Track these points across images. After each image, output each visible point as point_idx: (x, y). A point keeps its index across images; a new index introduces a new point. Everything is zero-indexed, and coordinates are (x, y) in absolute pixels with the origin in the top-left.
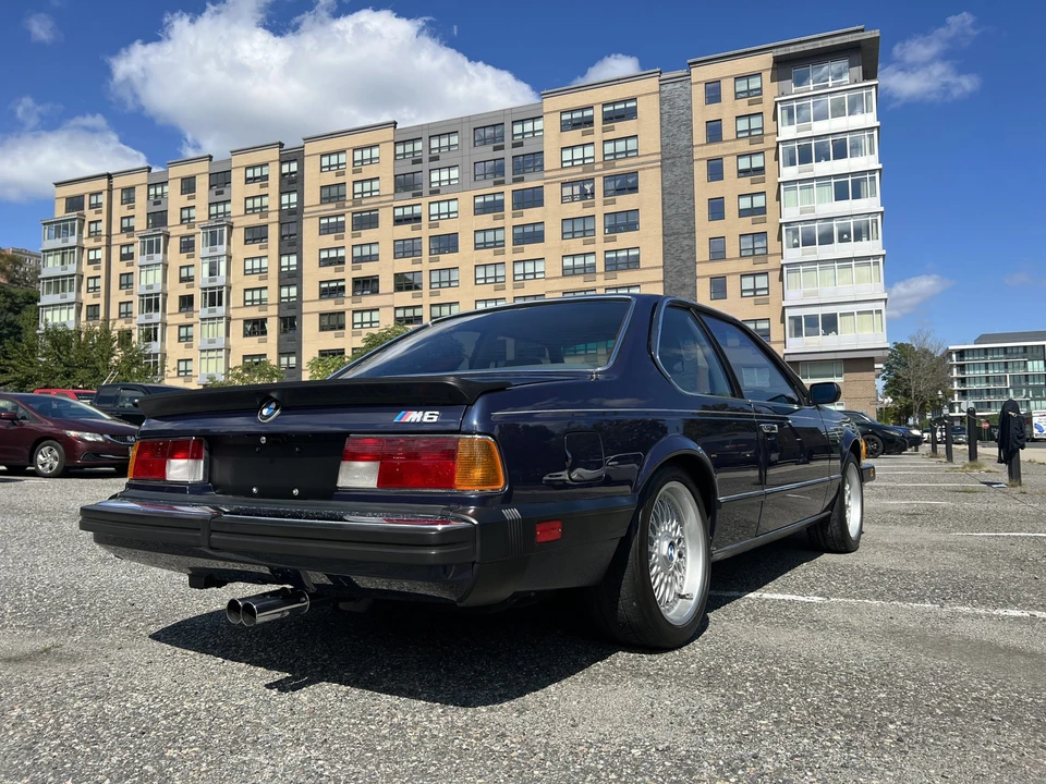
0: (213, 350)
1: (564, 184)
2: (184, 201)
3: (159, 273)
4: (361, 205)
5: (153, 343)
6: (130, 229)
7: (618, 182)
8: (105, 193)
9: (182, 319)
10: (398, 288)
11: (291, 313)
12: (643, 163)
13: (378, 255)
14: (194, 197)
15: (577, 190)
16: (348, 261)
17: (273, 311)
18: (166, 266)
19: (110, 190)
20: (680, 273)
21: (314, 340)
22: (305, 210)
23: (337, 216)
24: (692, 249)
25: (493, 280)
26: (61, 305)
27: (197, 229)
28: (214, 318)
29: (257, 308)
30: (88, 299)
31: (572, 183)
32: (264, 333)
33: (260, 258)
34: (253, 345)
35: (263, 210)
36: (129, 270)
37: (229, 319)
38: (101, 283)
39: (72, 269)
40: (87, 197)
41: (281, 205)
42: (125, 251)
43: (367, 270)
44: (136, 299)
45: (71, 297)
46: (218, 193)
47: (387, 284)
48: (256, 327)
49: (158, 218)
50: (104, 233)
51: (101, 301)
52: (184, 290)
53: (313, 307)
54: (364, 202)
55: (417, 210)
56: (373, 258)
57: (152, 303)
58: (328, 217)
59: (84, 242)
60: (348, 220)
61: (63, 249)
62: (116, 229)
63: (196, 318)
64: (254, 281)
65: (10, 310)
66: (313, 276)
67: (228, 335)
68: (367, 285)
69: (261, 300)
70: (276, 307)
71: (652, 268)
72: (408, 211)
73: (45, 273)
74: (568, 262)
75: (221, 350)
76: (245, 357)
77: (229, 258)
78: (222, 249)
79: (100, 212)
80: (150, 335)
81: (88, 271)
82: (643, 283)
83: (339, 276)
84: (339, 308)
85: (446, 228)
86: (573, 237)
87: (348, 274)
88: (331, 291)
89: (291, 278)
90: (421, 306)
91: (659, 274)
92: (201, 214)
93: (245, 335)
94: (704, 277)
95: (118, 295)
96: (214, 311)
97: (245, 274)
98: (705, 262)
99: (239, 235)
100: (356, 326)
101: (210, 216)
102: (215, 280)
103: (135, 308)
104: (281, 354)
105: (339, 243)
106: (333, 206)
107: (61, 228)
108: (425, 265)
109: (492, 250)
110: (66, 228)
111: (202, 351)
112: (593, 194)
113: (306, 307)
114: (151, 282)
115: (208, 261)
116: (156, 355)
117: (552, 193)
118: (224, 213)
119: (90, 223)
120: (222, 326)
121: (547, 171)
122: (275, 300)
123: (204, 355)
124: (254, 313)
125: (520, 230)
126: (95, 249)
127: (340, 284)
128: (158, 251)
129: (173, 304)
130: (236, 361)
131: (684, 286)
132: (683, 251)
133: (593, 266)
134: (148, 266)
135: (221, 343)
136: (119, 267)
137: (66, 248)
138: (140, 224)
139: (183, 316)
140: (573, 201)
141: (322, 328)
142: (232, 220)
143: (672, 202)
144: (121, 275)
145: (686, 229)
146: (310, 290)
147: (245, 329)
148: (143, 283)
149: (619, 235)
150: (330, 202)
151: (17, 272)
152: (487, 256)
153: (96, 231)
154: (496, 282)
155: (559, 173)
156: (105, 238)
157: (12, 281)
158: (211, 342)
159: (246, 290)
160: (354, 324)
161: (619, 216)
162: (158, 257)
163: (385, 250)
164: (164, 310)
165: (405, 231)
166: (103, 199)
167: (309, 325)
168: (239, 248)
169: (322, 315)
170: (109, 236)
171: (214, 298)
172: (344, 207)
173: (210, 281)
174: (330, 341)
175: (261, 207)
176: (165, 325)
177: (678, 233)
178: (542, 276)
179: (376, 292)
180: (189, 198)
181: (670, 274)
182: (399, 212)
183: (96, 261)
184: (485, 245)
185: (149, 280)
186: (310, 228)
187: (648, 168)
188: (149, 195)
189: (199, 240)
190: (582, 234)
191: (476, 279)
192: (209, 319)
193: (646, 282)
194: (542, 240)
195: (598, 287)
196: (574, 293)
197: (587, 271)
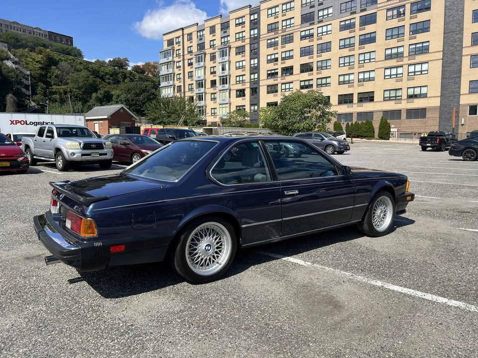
0: (224, 104)
1: (388, 10)
2: (211, 37)
3: (203, 70)
4: (286, 32)
5: (201, 101)
6: (190, 52)
7: (419, 5)
8: (181, 37)
9: (212, 90)
10: (302, 71)
11: (255, 86)
13: (293, 56)
14: (215, 35)
15: (395, 12)
16: (280, 59)
17: (248, 85)
18: (205, 67)
19: (183, 35)
20: (453, 54)
21: (265, 98)
22: (261, 37)
23: (275, 38)
24: (461, 40)
25: (348, 64)
26: (168, 86)
27: (217, 50)
28: (224, 90)
29: (241, 84)
30: (177, 83)
31: (392, 9)
32: (244, 96)
33: (242, 61)
34: (239, 101)
35: (243, 39)
36: (191, 70)
37: (230, 90)
38: (181, 76)
39: (171, 71)
40: (175, 39)
41: (251, 35)
42: (189, 62)
43: (288, 63)
44: (194, 82)
45: (171, 83)
46: (225, 32)
47: (297, 69)
48: (241, 93)
49: (201, 46)
50: (182, 54)
51: (182, 84)
52: (212, 78)
53: (265, 82)
54: (287, 30)
55: (312, 31)
56: (291, 57)
57: (200, 84)
58: (271, 39)
59: (175, 59)
60: (279, 40)
61: (167, 62)
62: (186, 52)
63: (217, 90)
64: (240, 72)
65: (153, 88)
66: (265, 68)
67: (230, 97)
68: (288, 70)
69: (243, 81)
70: (249, 83)
71: (436, 52)
72: (307, 33)
73: (162, 73)
74: (388, 52)
75: (227, 104)
76: (237, 107)
77: (230, 62)
78: (226, 58)
79: (180, 45)
80: (200, 98)
81: (177, 71)
82: (430, 61)
83: (275, 67)
84: (276, 82)
85: (325, 39)
86: (392, 38)
87: (279, 66)
88: (272, 75)
89: (255, 70)
90: (312, 80)
91: (440, 55)
92: (218, 43)
93: (237, 97)
94: (467, 55)
95: (188, 81)
96: (224, 87)
97: (236, 69)
98: (468, 47)
99: (233, 51)
100: (283, 91)
101: (222, 43)
102: (224, 73)
103: (194, 86)
104: (251, 105)
105: (276, 51)
106: (273, 33)
107: (166, 54)
108: (314, 59)
109: (348, 49)
110: (168, 53)
111: (220, 104)
112: (404, 13)
113: (261, 83)
114: (200, 75)
115: (221, 64)
116: (203, 106)
117: (381, 16)
118: (227, 41)
119: (177, 50)
120: (227, 93)
121: (379, 4)
122: (248, 80)
123: (221, 106)
124: (240, 87)
125: (363, 37)
126: (179, 62)
127: (276, 71)
128: (202, 61)
129: (208, 84)
130: (233, 109)
131: (455, 61)
132: (456, 41)
133: (402, 53)
134: (198, 68)
135: (227, 101)
136: (188, 69)
137: (168, 62)
138: (195, 49)
139: (212, 89)
140: (393, 19)
141: (268, 93)
142: (230, 44)
143: (450, 14)
144: (189, 72)
145: (458, 29)
146: (263, 74)
147: (237, 94)
148: (197, 76)
149: (418, 35)
150: (272, 32)
151: (155, 71)
152: (346, 52)
153: (179, 54)
154: (349, 65)
155: (386, 4)
156: (182, 57)
157: (154, 76)
158: (224, 100)
159: (237, 76)
160: (282, 90)
161: (418, 24)
162: (202, 64)
163: (296, 53)
164: (205, 87)
165: (306, 43)
166: (180, 39)
167: (263, 91)
168: (234, 57)
169: (268, 86)
170: (183, 56)
171: (224, 81)
172: (278, 34)
173: (222, 73)
174: (272, 98)
175: (242, 37)
176: (206, 93)
177: (453, 32)
178: (374, 60)
179: (292, 74)
180: (213, 36)
181: (447, 55)
182: (303, 34)
183: (179, 67)
184: (345, 47)
185: (199, 74)
186: (263, 44)
188: (197, 36)
189: (217, 54)
190: (397, 36)
191: (339, 64)
192: (222, 90)
193: (432, 60)
194: (375, 41)
195: (405, 64)
196: (391, 68)
197: (399, 56)
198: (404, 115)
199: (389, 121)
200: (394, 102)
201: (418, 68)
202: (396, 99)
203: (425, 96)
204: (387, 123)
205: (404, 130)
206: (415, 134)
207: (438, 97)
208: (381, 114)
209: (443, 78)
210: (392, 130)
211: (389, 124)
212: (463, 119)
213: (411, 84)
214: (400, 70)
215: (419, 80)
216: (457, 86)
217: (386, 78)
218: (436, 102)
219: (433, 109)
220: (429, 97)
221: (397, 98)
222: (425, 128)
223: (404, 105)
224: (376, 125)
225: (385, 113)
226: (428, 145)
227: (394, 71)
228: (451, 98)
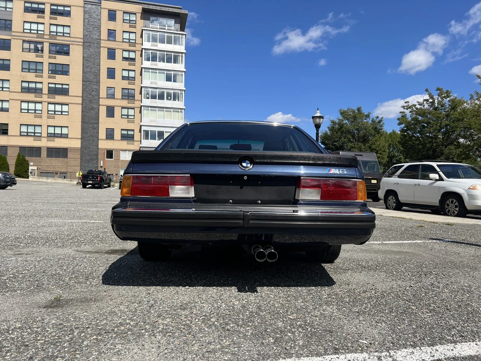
1: (24, 41)
7: (58, 48)
12: (73, 41)
15: (32, 46)
20: (91, 101)
24: (98, 91)
31: (30, 42)
71: (76, 96)
74: (25, 85)
82: (70, 103)
86: (29, 72)
91: (80, 100)
94: (103, 105)
112: (42, 51)
117: (16, 45)
121: (14, 32)
131: (92, 108)
132: (93, 91)
133: (41, 90)
140: (30, 52)
143: (88, 65)
145: (95, 80)
149: (57, 76)
155: (21, 34)
161: (57, 66)
177: (91, 81)
178: (7, 90)
181: (86, 101)
187: (75, 45)
190: (34, 71)
193: (72, 103)
194: (9, 70)
195: (44, 102)
196: (28, 102)
197: (37, 91)
198: (44, 153)
199: (27, 158)
200: (32, 138)
201: (58, 108)
202: (34, 136)
203: (66, 136)
204: (25, 160)
205: (44, 169)
206: (57, 174)
207: (79, 139)
208: (17, 151)
209: (83, 122)
210: (30, 168)
211: (27, 161)
212: (102, 162)
213: (52, 122)
214: (39, 106)
215: (59, 120)
216: (96, 131)
217: (22, 111)
218: (77, 144)
219: (74, 149)
220: (70, 138)
221: (36, 135)
222: (67, 168)
223: (44, 143)
224: (12, 162)
225: (22, 149)
226: (89, 182)
227: (32, 106)
228: (91, 142)
